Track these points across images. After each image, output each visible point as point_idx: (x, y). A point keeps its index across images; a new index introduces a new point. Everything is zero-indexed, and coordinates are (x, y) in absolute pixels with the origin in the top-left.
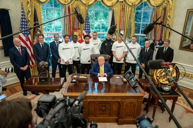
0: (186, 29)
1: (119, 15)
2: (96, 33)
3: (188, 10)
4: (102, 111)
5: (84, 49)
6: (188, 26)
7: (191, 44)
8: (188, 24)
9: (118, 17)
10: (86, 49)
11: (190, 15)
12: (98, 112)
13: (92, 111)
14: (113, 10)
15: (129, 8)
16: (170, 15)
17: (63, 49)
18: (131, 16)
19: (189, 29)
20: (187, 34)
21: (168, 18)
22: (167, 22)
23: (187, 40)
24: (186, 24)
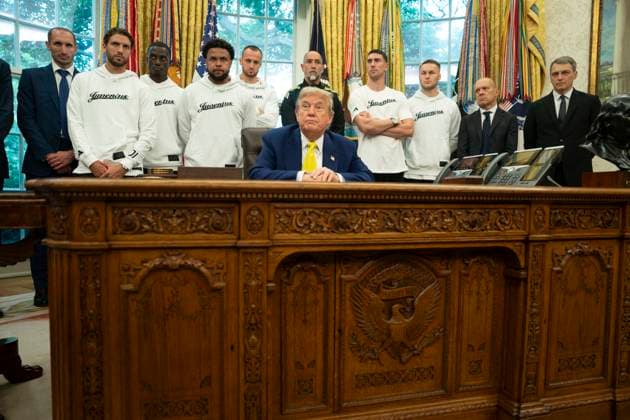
0: (603, 49)
1: (340, 24)
2: (258, 52)
4: (385, 356)
5: (205, 107)
6: (607, 37)
8: (604, 32)
9: (334, 28)
10: (214, 107)
12: (354, 366)
13: (313, 363)
16: (538, 5)
17: (94, 97)
18: (387, 21)
19: (613, 47)
20: (610, 69)
21: (532, 14)
22: (529, 29)
23: (612, 91)
24: (595, 35)
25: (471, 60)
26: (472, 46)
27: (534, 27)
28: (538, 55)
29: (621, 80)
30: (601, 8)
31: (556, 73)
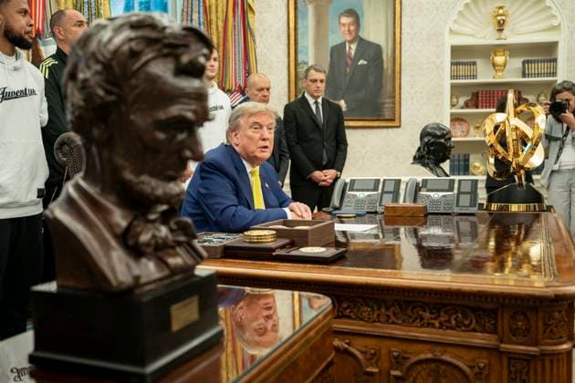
5: (5, 96)
24: (293, 33)
31: (315, 81)
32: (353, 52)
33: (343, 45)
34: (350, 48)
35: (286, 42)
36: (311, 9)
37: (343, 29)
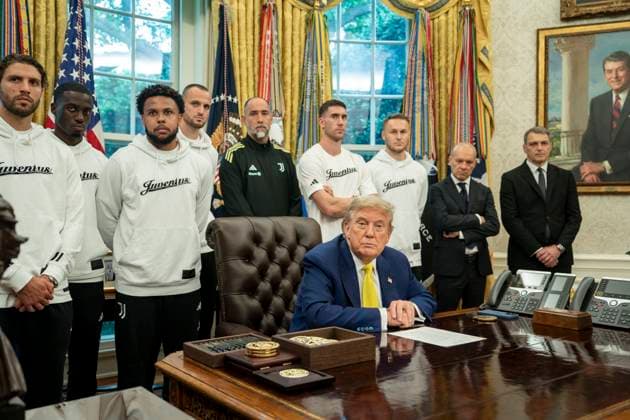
0: (550, 103)
3: (538, 31)
5: (151, 188)
7: (582, 164)
8: (550, 85)
11: (552, 48)
14: (222, 8)
15: (297, 11)
16: (488, 48)
19: (560, 103)
20: (558, 126)
21: (482, 56)
22: (479, 74)
23: (562, 151)
24: (542, 87)
25: (418, 106)
26: (418, 89)
27: (485, 73)
28: (488, 104)
29: (570, 139)
30: (546, 59)
31: (535, 143)
32: (622, 103)
33: (609, 94)
34: (618, 98)
35: (533, 98)
36: (565, 57)
37: (608, 76)
